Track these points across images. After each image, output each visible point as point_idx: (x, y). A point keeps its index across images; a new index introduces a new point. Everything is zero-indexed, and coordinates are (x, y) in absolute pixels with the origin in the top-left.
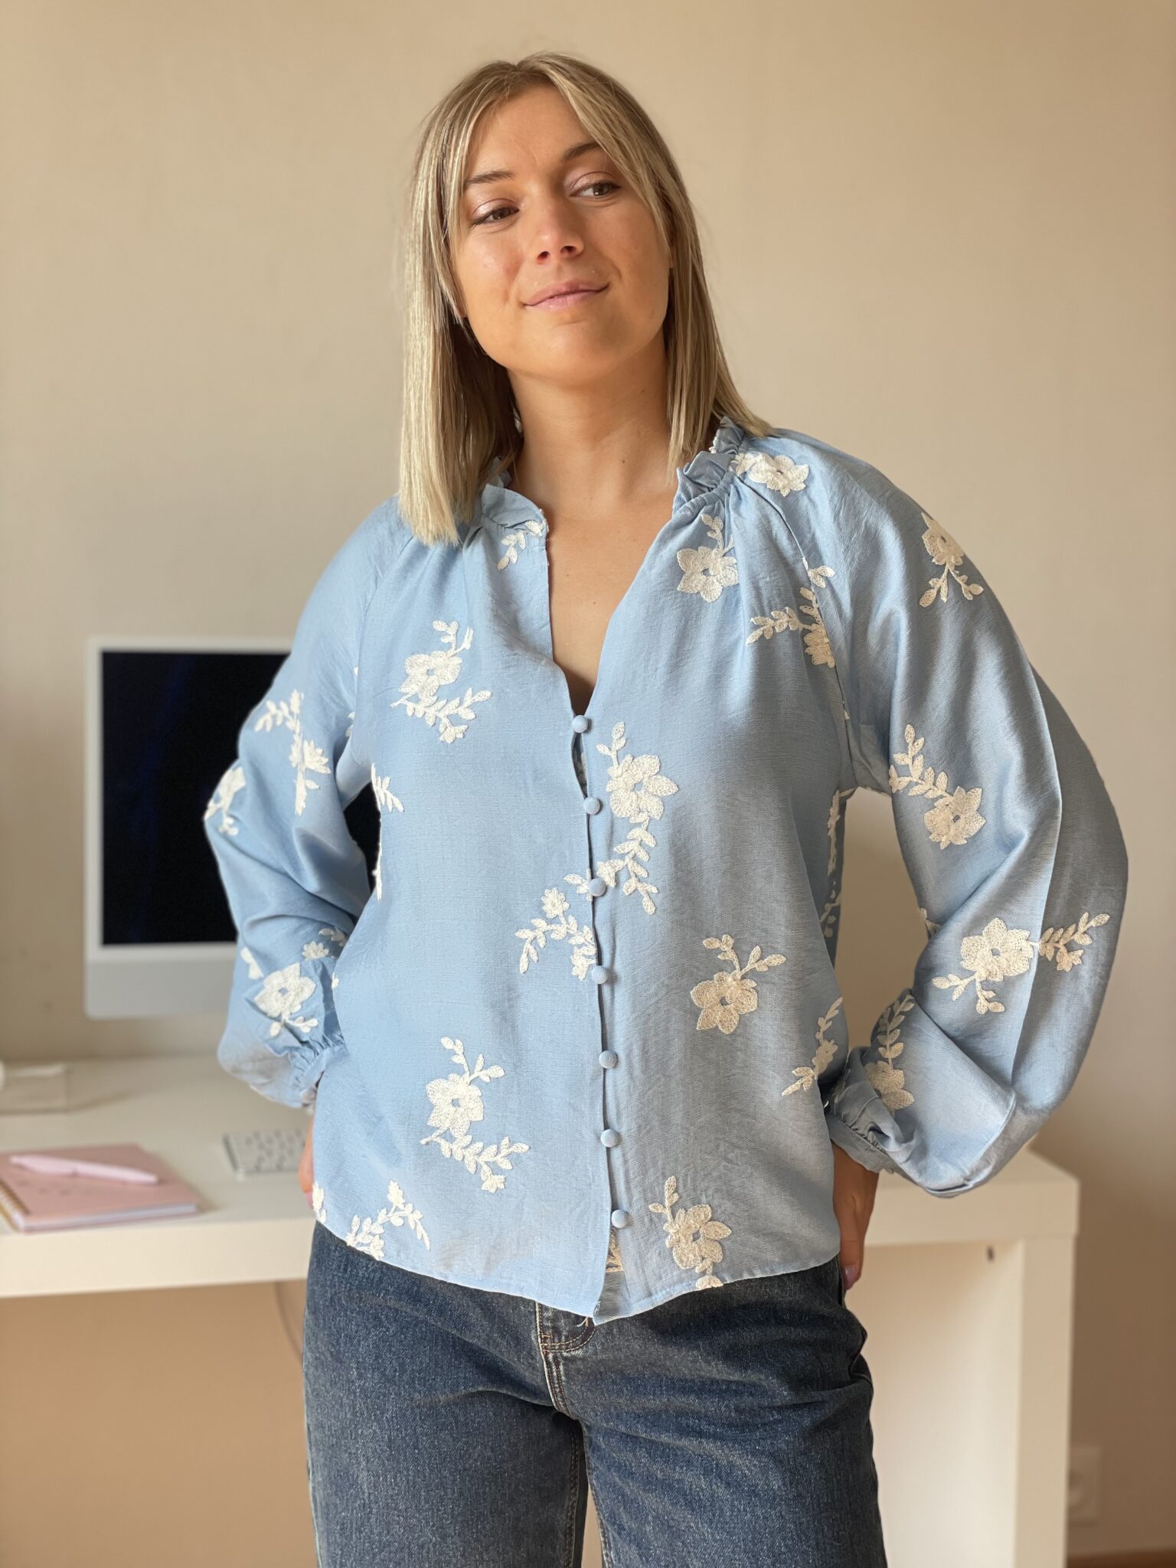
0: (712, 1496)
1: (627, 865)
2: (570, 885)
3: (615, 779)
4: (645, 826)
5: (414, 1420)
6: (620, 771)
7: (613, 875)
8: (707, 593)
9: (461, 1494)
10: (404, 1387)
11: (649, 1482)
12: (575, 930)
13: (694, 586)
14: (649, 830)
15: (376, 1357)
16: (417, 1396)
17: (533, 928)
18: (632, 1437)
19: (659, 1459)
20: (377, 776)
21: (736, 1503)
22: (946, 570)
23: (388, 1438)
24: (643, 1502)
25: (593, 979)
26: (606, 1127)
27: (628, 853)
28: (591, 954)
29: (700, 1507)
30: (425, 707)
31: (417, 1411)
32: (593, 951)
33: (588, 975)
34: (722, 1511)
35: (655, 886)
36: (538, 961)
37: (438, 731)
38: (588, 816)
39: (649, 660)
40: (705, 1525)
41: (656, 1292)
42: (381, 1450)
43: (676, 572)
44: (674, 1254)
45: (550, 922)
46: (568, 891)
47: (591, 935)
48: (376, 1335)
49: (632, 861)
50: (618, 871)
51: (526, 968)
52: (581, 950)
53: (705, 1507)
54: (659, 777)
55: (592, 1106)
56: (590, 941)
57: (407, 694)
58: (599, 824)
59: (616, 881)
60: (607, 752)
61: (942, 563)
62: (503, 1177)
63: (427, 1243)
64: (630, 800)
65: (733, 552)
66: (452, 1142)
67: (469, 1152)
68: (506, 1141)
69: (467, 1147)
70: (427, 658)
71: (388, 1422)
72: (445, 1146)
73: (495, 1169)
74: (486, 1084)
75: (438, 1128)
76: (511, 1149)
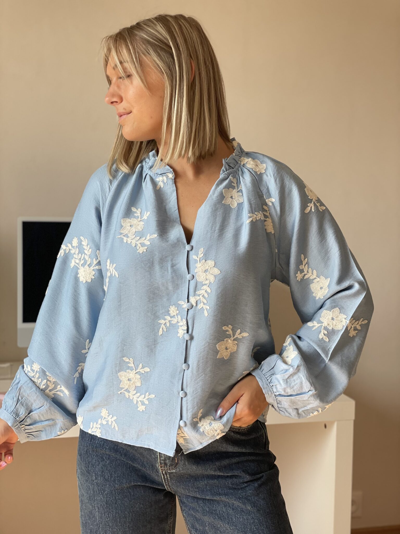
1: (200, 298)
2: (180, 305)
3: (198, 268)
5: (115, 494)
6: (200, 265)
7: (195, 302)
8: (232, 205)
9: (132, 520)
10: (112, 483)
12: (180, 320)
13: (228, 202)
14: (209, 286)
15: (102, 472)
16: (116, 486)
17: (165, 319)
20: (110, 263)
22: (313, 201)
23: (106, 500)
25: (185, 338)
26: (182, 390)
27: (201, 294)
30: (131, 239)
31: (116, 491)
32: (186, 328)
33: (183, 336)
34: (232, 519)
35: (209, 306)
36: (166, 331)
37: (136, 248)
38: (189, 280)
39: (212, 227)
42: (103, 505)
43: (222, 197)
45: (171, 317)
46: (178, 306)
47: (185, 323)
48: (102, 464)
49: (202, 297)
50: (197, 300)
51: (161, 333)
52: (181, 328)
53: (225, 518)
54: (214, 268)
55: (178, 382)
57: (123, 234)
58: (192, 283)
59: (196, 304)
60: (197, 258)
61: (312, 198)
62: (145, 406)
63: (117, 429)
64: (203, 276)
65: (241, 191)
66: (129, 393)
67: (135, 397)
68: (148, 394)
69: (135, 395)
70: (130, 220)
71: (106, 495)
72: (127, 394)
73: (143, 403)
74: (143, 374)
75: (124, 388)
76: (149, 397)
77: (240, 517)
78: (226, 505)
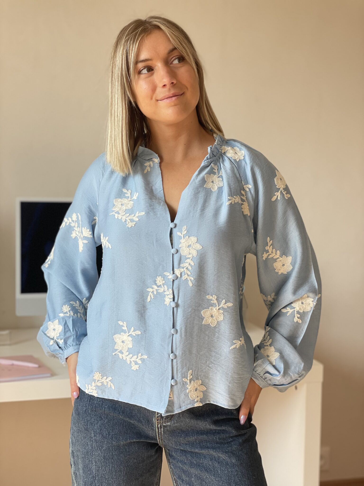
0: (214, 467)
1: (184, 270)
2: (165, 275)
3: (182, 243)
4: (191, 259)
5: (113, 450)
6: (184, 241)
7: (180, 273)
8: (213, 188)
9: (126, 474)
10: (109, 440)
11: (192, 465)
12: (167, 290)
13: (209, 186)
14: (192, 260)
15: (100, 430)
16: (114, 443)
17: (153, 288)
18: (185, 451)
19: (195, 457)
20: (103, 237)
21: (222, 468)
22: (280, 190)
23: (104, 456)
24: (190, 471)
25: (171, 305)
26: (172, 352)
27: (185, 267)
28: (171, 298)
29: (210, 471)
30: (122, 216)
31: (114, 447)
32: (172, 297)
33: (170, 304)
35: (193, 278)
36: (154, 298)
37: (126, 223)
38: (173, 254)
40: (212, 476)
41: (183, 407)
42: (101, 459)
43: (204, 181)
44: (189, 395)
45: (158, 287)
46: (164, 277)
47: (172, 292)
49: (186, 269)
50: (181, 272)
51: (149, 300)
52: (168, 296)
53: (212, 470)
54: (197, 243)
55: (168, 346)
56: (171, 294)
57: (115, 211)
58: (176, 257)
59: (181, 275)
60: (180, 235)
61: (279, 188)
62: (138, 366)
63: (113, 388)
64: (187, 250)
65: (221, 177)
66: (122, 354)
67: (128, 357)
68: (140, 354)
69: (127, 356)
70: (121, 200)
71: (104, 450)
72: (120, 355)
73: (136, 363)
74: (134, 336)
75: (118, 350)
76: (141, 357)
77: (225, 470)
78: (212, 459)
